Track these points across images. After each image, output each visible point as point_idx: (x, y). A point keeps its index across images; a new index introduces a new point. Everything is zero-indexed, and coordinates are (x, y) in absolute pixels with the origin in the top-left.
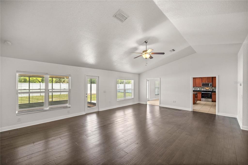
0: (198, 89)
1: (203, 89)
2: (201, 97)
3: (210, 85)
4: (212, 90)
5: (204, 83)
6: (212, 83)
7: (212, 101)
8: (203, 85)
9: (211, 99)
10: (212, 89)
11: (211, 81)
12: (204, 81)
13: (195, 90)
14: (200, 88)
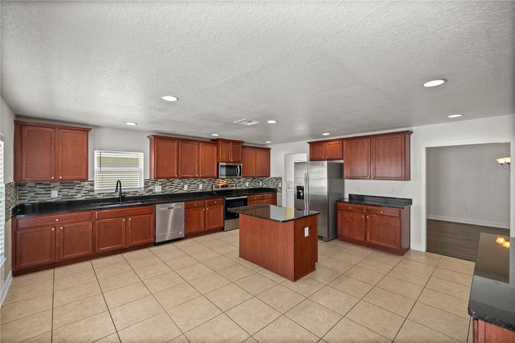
0: (201, 187)
1: (214, 186)
6: (241, 165)
11: (240, 158)
12: (224, 157)
13: (190, 190)
14: (204, 183)
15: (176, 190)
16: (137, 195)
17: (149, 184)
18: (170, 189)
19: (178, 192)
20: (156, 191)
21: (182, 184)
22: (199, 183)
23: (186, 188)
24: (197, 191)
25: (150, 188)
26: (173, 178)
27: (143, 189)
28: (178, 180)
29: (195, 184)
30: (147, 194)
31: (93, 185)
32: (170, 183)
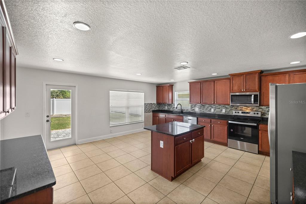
0: (224, 111)
1: (234, 112)
2: (226, 136)
3: (253, 100)
4: (259, 115)
5: (238, 94)
6: (258, 93)
7: (260, 153)
8: (234, 98)
9: (257, 145)
10: (260, 113)
11: (257, 87)
12: (236, 88)
13: (215, 112)
14: (227, 108)
15: (206, 111)
16: (188, 111)
17: (193, 106)
18: (203, 110)
19: (208, 113)
20: (196, 110)
21: (210, 108)
22: (222, 108)
23: (212, 110)
24: (221, 114)
25: (193, 109)
26: (205, 104)
27: (190, 109)
28: (208, 105)
29: (219, 108)
30: (192, 111)
31: (174, 105)
32: (203, 107)
